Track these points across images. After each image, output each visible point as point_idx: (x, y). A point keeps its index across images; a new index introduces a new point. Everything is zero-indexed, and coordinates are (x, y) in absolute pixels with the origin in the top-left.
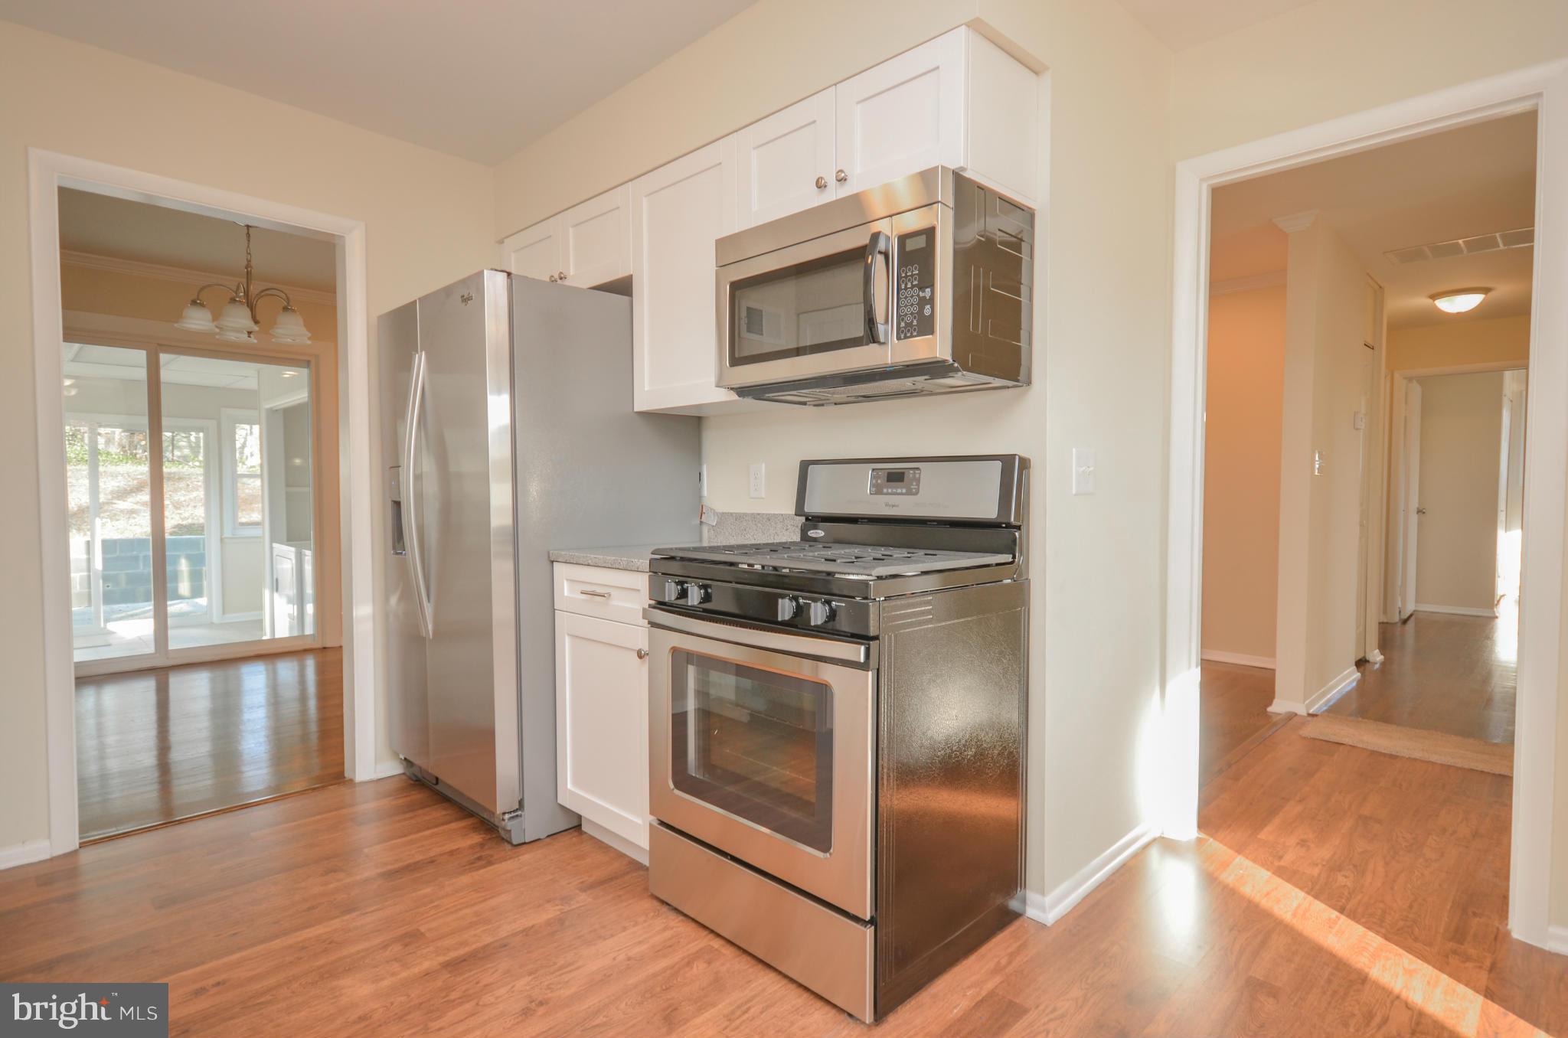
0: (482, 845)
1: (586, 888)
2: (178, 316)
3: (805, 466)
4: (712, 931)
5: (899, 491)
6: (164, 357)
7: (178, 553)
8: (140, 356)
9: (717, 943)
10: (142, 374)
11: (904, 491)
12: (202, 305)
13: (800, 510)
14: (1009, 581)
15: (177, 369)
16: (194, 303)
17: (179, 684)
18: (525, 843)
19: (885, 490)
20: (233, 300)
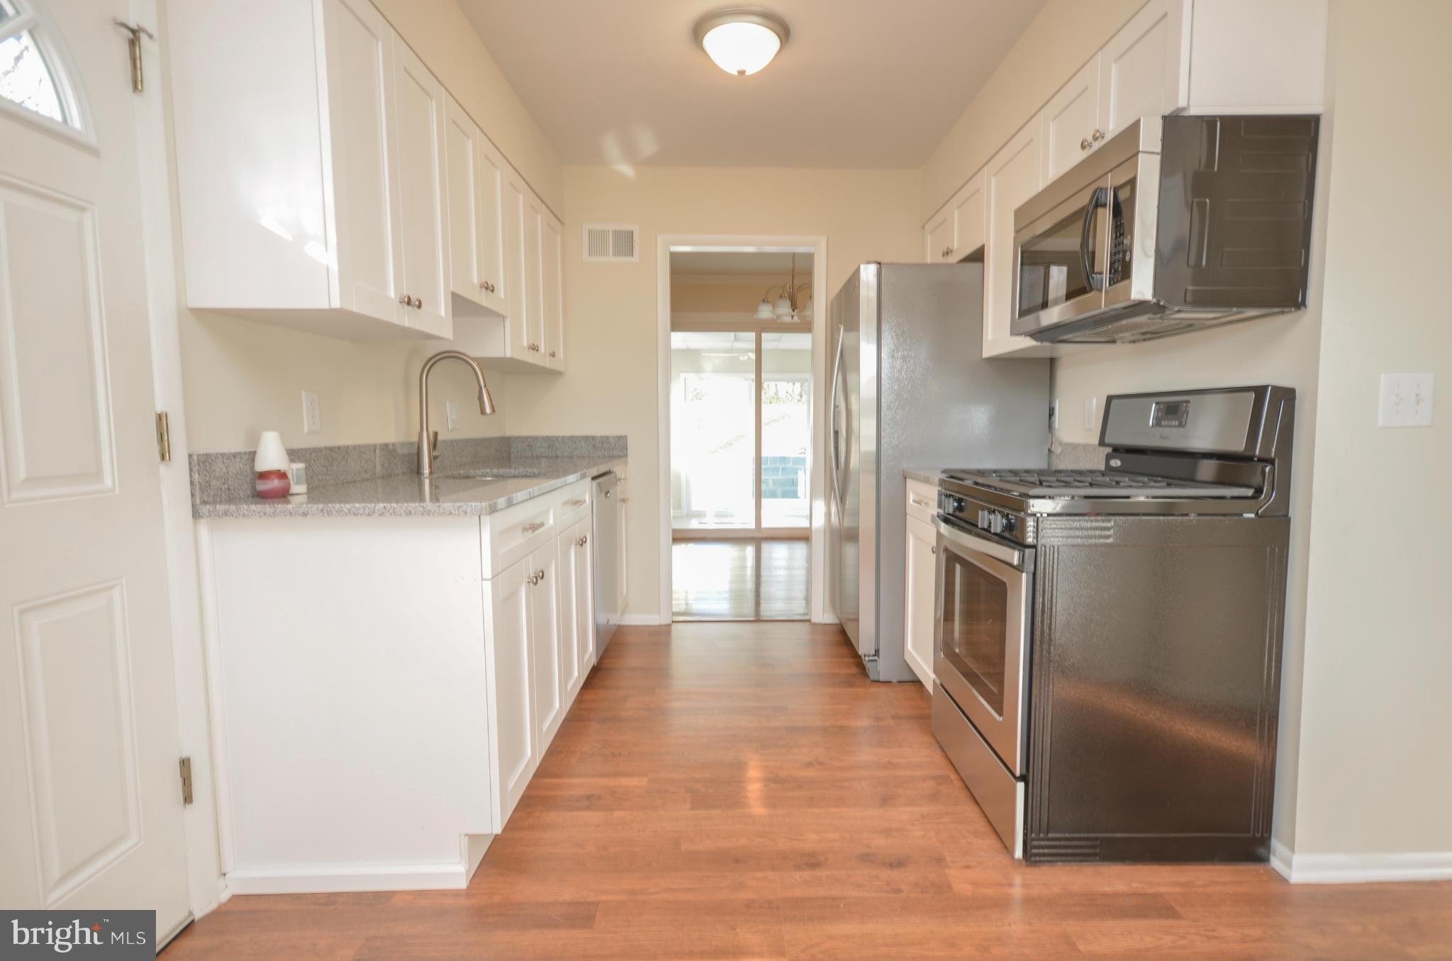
0: (854, 675)
1: (894, 717)
2: (755, 310)
3: (1110, 399)
4: (956, 770)
5: (1173, 423)
6: (764, 336)
7: (799, 466)
8: (752, 335)
9: (953, 776)
10: (753, 346)
11: (1177, 423)
12: (768, 302)
13: (1102, 443)
14: (1252, 516)
15: (770, 340)
16: (764, 301)
17: (766, 548)
18: (879, 681)
19: (1163, 423)
20: (781, 297)
